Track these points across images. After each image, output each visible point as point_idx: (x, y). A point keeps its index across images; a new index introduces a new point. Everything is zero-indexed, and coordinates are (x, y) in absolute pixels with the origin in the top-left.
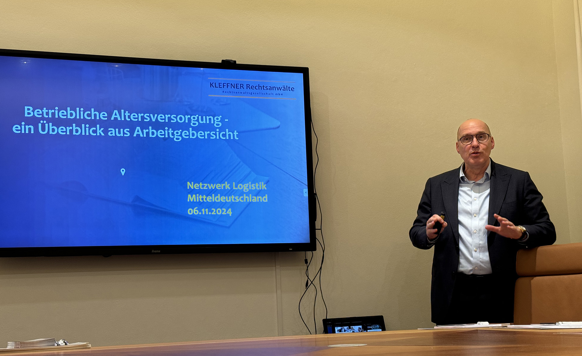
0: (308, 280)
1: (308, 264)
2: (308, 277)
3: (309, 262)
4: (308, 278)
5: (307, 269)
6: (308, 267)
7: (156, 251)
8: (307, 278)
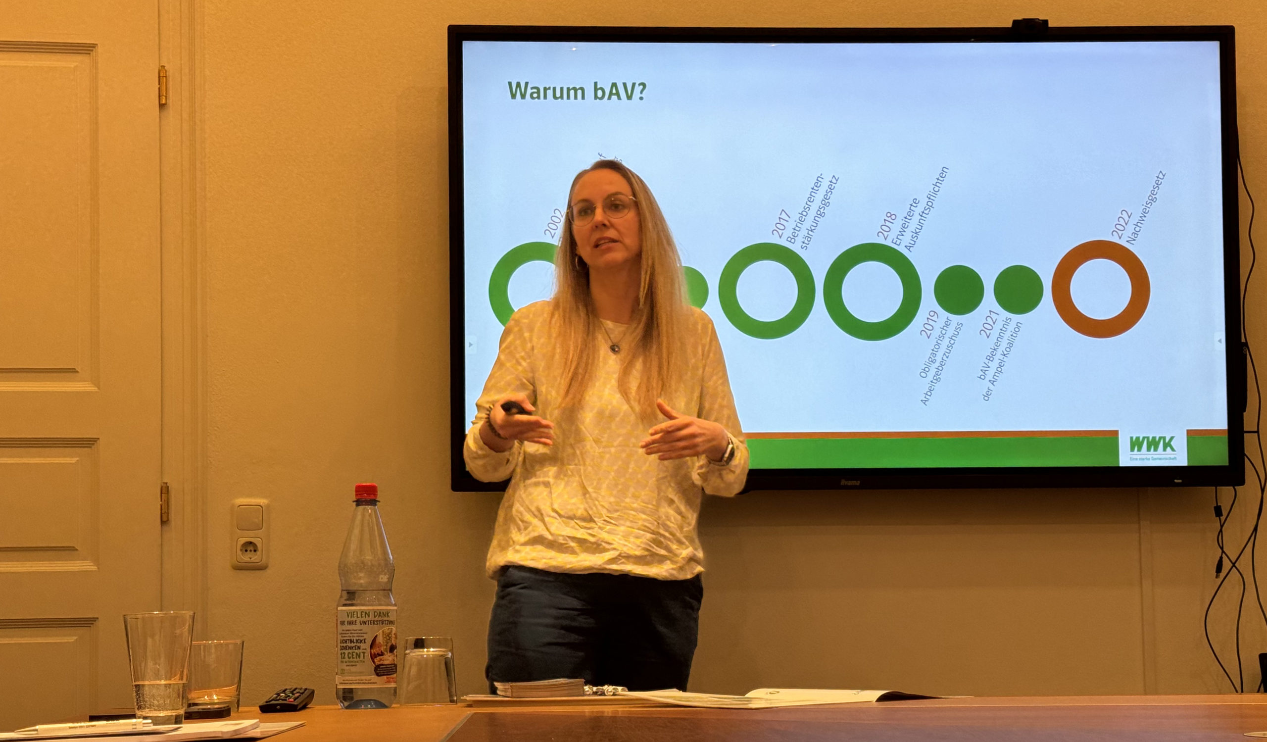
0: (1221, 558)
1: (1223, 518)
2: (1222, 548)
3: (1225, 513)
4: (1223, 552)
5: (1221, 531)
6: (1222, 526)
7: (850, 483)
8: (1221, 551)
